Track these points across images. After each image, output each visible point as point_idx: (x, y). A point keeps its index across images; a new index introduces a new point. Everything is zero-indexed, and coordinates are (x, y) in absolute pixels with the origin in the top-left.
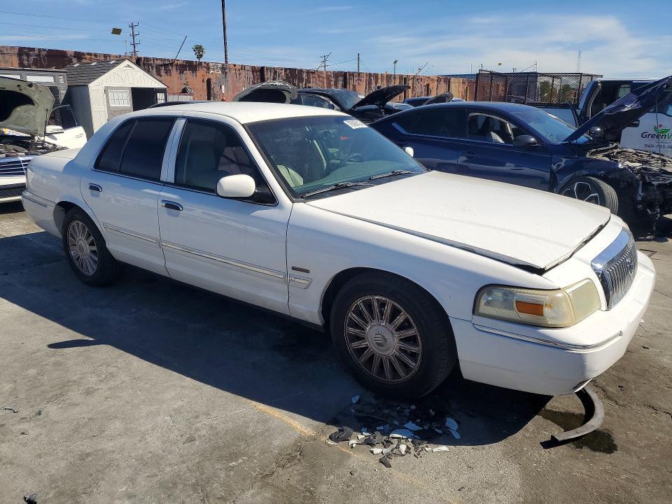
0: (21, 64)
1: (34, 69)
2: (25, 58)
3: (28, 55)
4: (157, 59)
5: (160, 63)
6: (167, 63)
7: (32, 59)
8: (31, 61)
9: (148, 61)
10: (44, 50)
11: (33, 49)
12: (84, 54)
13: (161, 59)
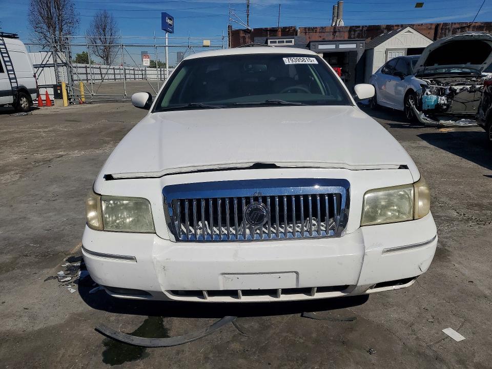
0: (349, 37)
1: (357, 39)
2: (353, 33)
3: (355, 31)
4: (455, 24)
5: (458, 26)
6: (464, 25)
7: (357, 33)
8: (356, 35)
9: (447, 25)
10: (366, 26)
11: (358, 27)
12: (393, 26)
13: (459, 23)
